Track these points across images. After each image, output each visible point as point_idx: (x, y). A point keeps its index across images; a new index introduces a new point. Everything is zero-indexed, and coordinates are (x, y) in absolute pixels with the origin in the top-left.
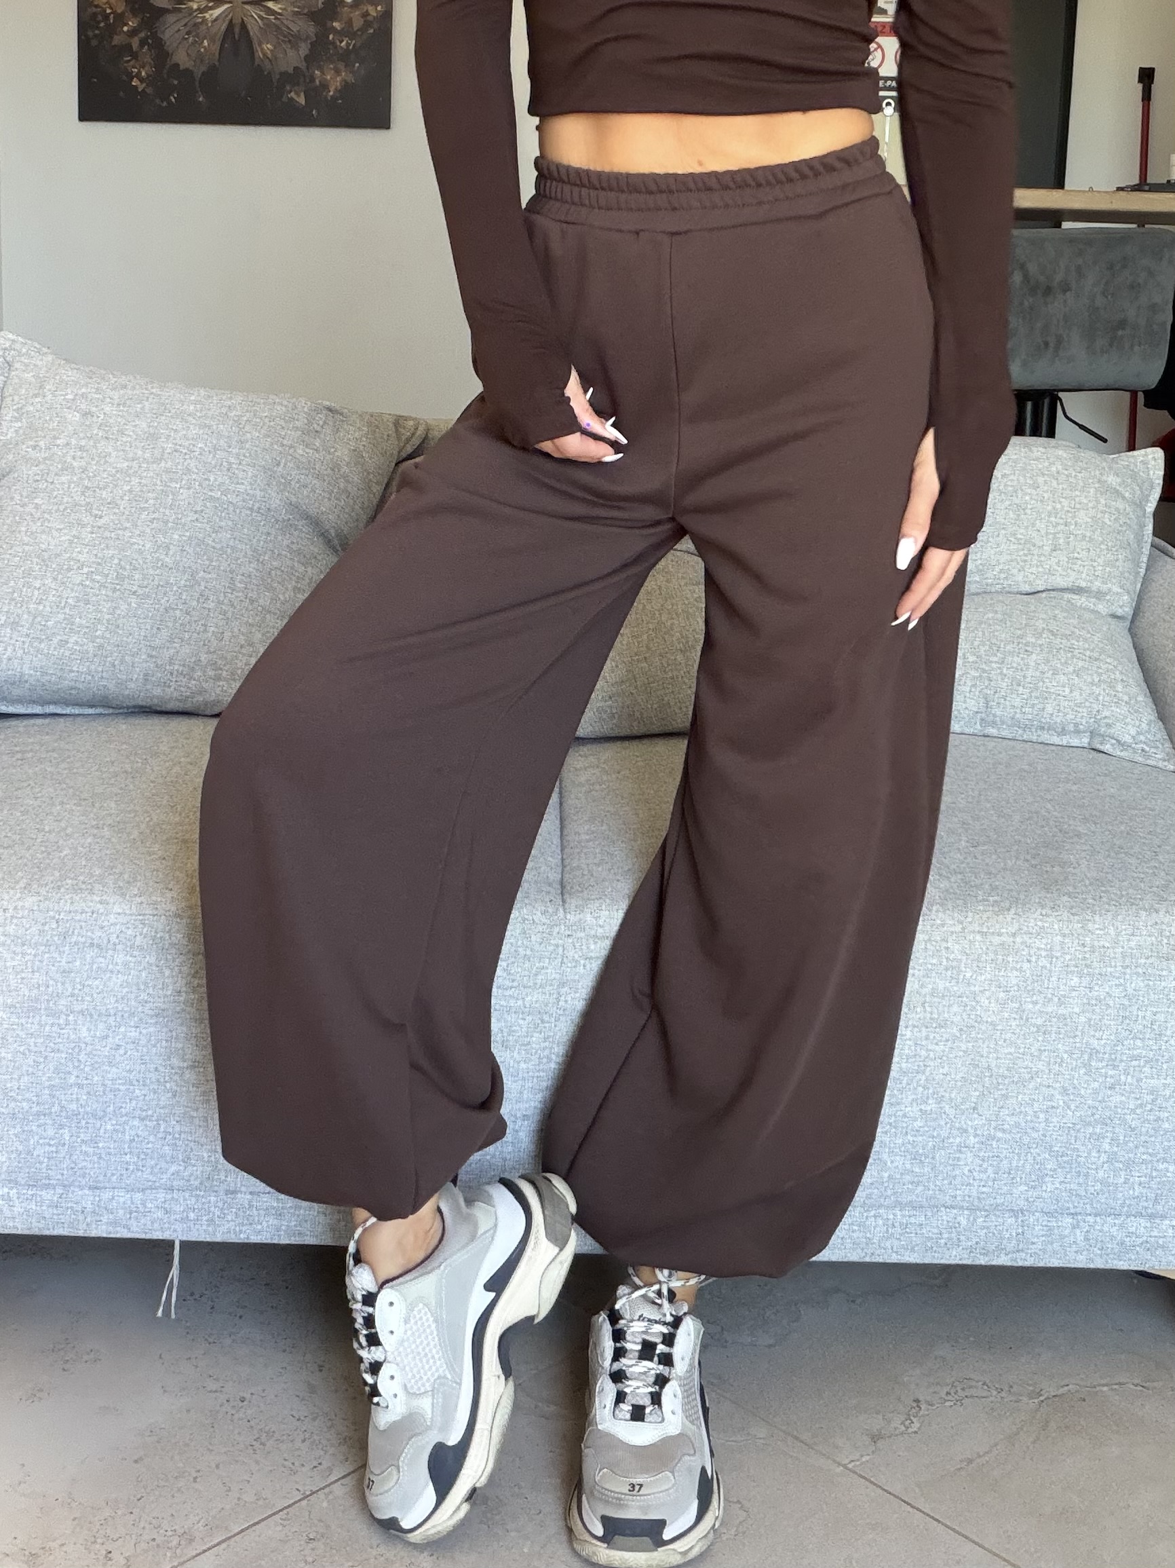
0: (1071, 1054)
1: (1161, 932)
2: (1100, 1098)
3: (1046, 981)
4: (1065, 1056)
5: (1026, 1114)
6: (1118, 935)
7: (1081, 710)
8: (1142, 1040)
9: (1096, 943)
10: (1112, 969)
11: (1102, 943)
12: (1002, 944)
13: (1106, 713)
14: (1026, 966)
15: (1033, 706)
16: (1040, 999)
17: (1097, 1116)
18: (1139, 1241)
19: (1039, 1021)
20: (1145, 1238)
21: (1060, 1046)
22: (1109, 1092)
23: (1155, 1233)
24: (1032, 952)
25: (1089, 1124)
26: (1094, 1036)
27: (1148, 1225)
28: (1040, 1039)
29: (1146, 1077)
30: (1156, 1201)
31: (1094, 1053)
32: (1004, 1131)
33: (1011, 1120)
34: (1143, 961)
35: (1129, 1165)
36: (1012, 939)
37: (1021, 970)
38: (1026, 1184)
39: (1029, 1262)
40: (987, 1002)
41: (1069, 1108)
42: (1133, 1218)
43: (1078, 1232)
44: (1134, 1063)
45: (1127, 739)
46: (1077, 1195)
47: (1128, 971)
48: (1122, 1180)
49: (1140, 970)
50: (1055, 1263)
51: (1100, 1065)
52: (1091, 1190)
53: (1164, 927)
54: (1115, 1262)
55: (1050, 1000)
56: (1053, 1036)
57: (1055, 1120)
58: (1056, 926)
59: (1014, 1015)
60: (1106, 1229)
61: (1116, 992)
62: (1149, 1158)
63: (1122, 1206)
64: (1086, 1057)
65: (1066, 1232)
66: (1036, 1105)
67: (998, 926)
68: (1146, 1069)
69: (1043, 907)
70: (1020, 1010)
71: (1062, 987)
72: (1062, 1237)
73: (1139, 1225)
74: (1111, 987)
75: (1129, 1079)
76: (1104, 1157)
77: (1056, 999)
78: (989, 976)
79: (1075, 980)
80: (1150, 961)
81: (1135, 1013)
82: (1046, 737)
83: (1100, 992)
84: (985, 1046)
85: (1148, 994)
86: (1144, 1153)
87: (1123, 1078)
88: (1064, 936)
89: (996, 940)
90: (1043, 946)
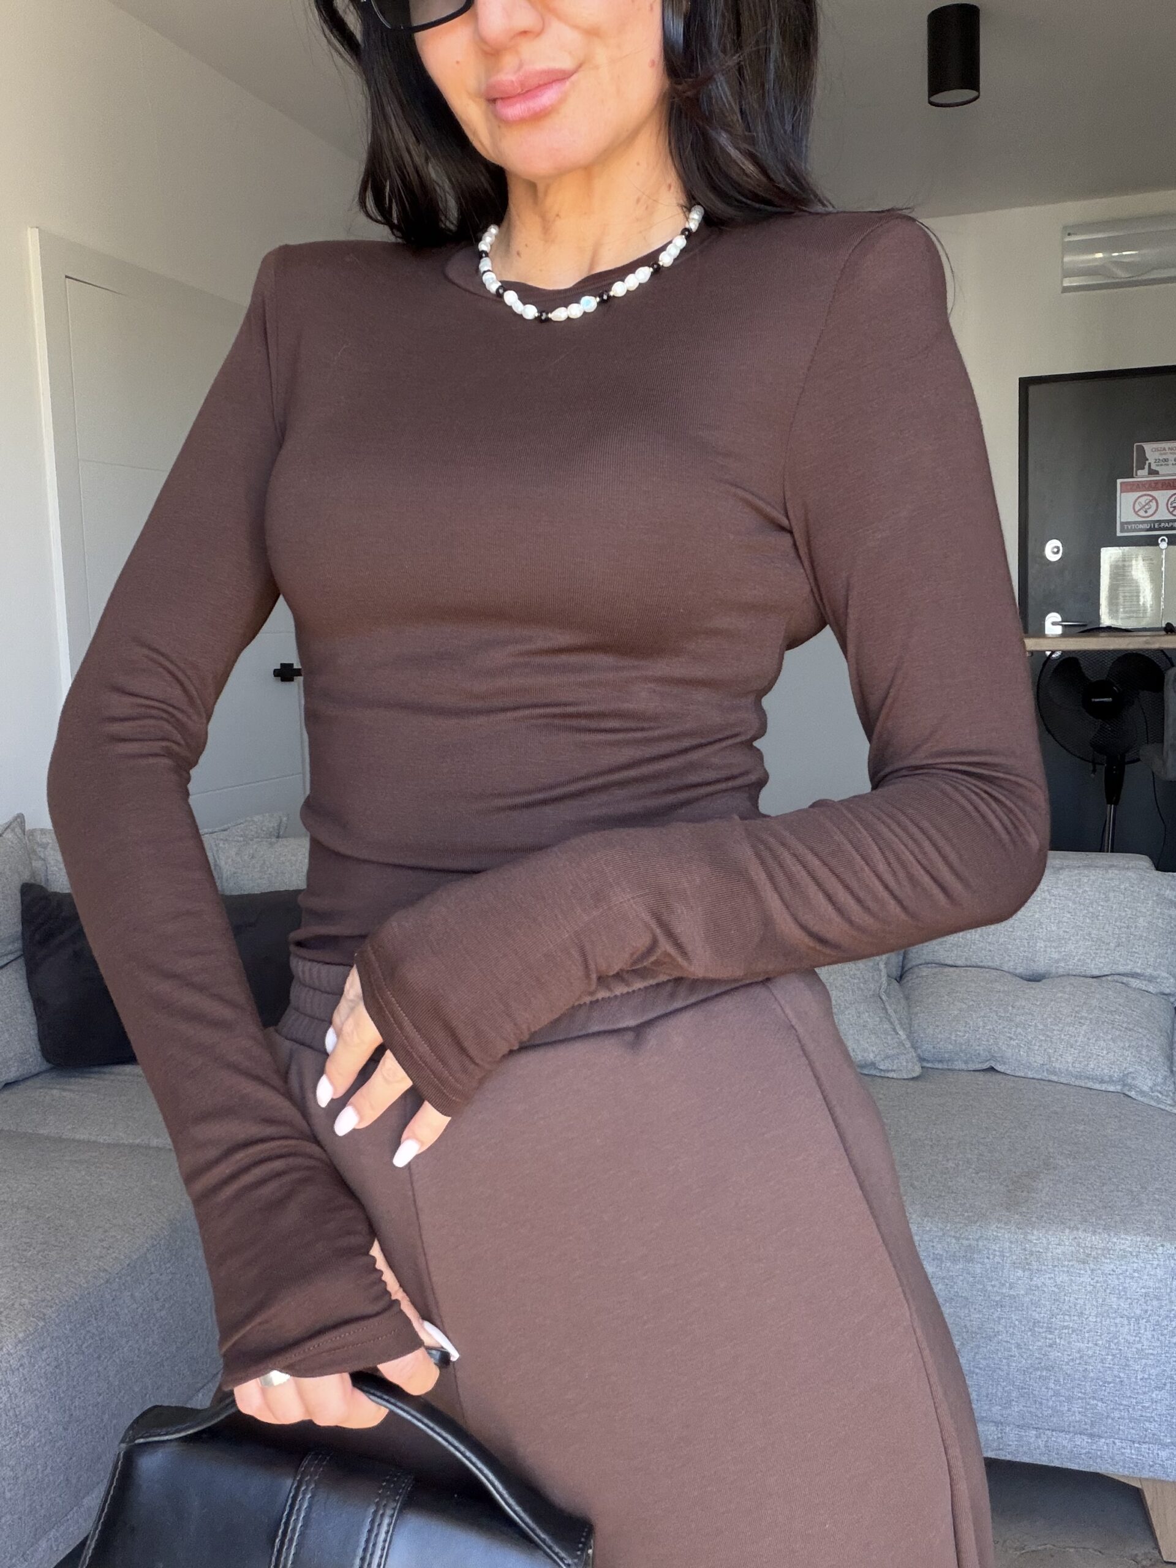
0: (1020, 1322)
1: (1078, 1245)
2: (1043, 1353)
3: (1001, 1273)
4: (1017, 1323)
5: (993, 1359)
6: (1049, 1244)
7: (1113, 1066)
8: (1070, 1315)
9: (1034, 1249)
10: (1045, 1267)
11: (1037, 1249)
12: (970, 1245)
13: (1131, 1070)
14: (986, 1260)
15: (1080, 1063)
16: (997, 1283)
17: (1043, 1364)
18: (1084, 1451)
19: (998, 1298)
20: (1087, 1450)
21: (1013, 1315)
22: (1049, 1349)
23: (1094, 1447)
24: (990, 1252)
25: (1037, 1369)
26: (1035, 1311)
27: (1090, 1441)
28: (999, 1310)
29: (1075, 1342)
30: (1092, 1424)
31: (1036, 1323)
32: (980, 1369)
33: (984, 1362)
34: (1066, 1263)
35: (1069, 1399)
36: (976, 1242)
37: (983, 1263)
38: (1001, 1406)
39: (1009, 1458)
40: (961, 1283)
41: (1022, 1357)
42: (1079, 1436)
43: (1040, 1441)
44: (1066, 1331)
45: (1146, 1088)
46: (1036, 1416)
47: (1056, 1269)
48: (1066, 1408)
49: (1066, 1269)
50: (1026, 1459)
51: (1041, 1330)
52: (1046, 1413)
53: (1081, 1241)
54: (1069, 1464)
55: (1003, 1285)
56: (1008, 1308)
57: (1014, 1364)
58: (1006, 1236)
59: (979, 1293)
60: (1059, 1440)
61: (1048, 1282)
62: (1083, 1396)
63: (1069, 1426)
64: (1031, 1324)
65: (1032, 1440)
66: (1000, 1354)
67: (967, 1234)
68: (1073, 1336)
69: (999, 1221)
70: (984, 1290)
71: (1012, 1277)
72: (1029, 1443)
73: (1082, 1441)
74: (1045, 1279)
75: (1062, 1342)
76: (1051, 1393)
77: (1008, 1285)
78: (961, 1266)
79: (1020, 1273)
80: (1071, 1263)
81: (1063, 1298)
82: (1090, 1084)
83: (1037, 1281)
84: (962, 1311)
85: (1071, 1285)
86: (1079, 1392)
87: (1058, 1341)
88: (1011, 1242)
89: (965, 1242)
90: (997, 1249)
